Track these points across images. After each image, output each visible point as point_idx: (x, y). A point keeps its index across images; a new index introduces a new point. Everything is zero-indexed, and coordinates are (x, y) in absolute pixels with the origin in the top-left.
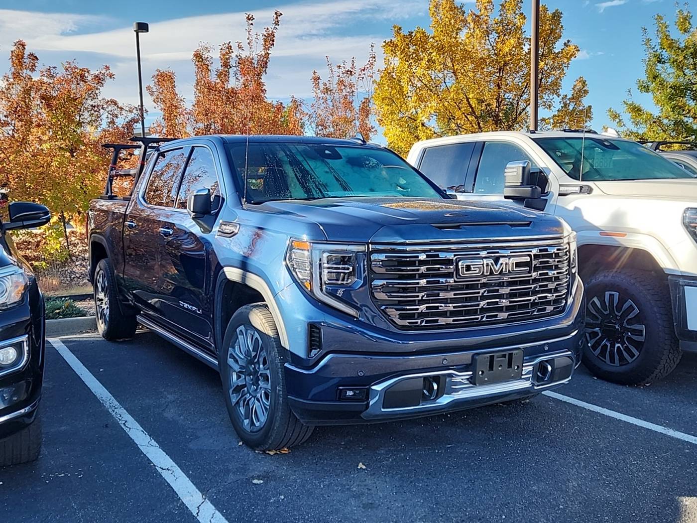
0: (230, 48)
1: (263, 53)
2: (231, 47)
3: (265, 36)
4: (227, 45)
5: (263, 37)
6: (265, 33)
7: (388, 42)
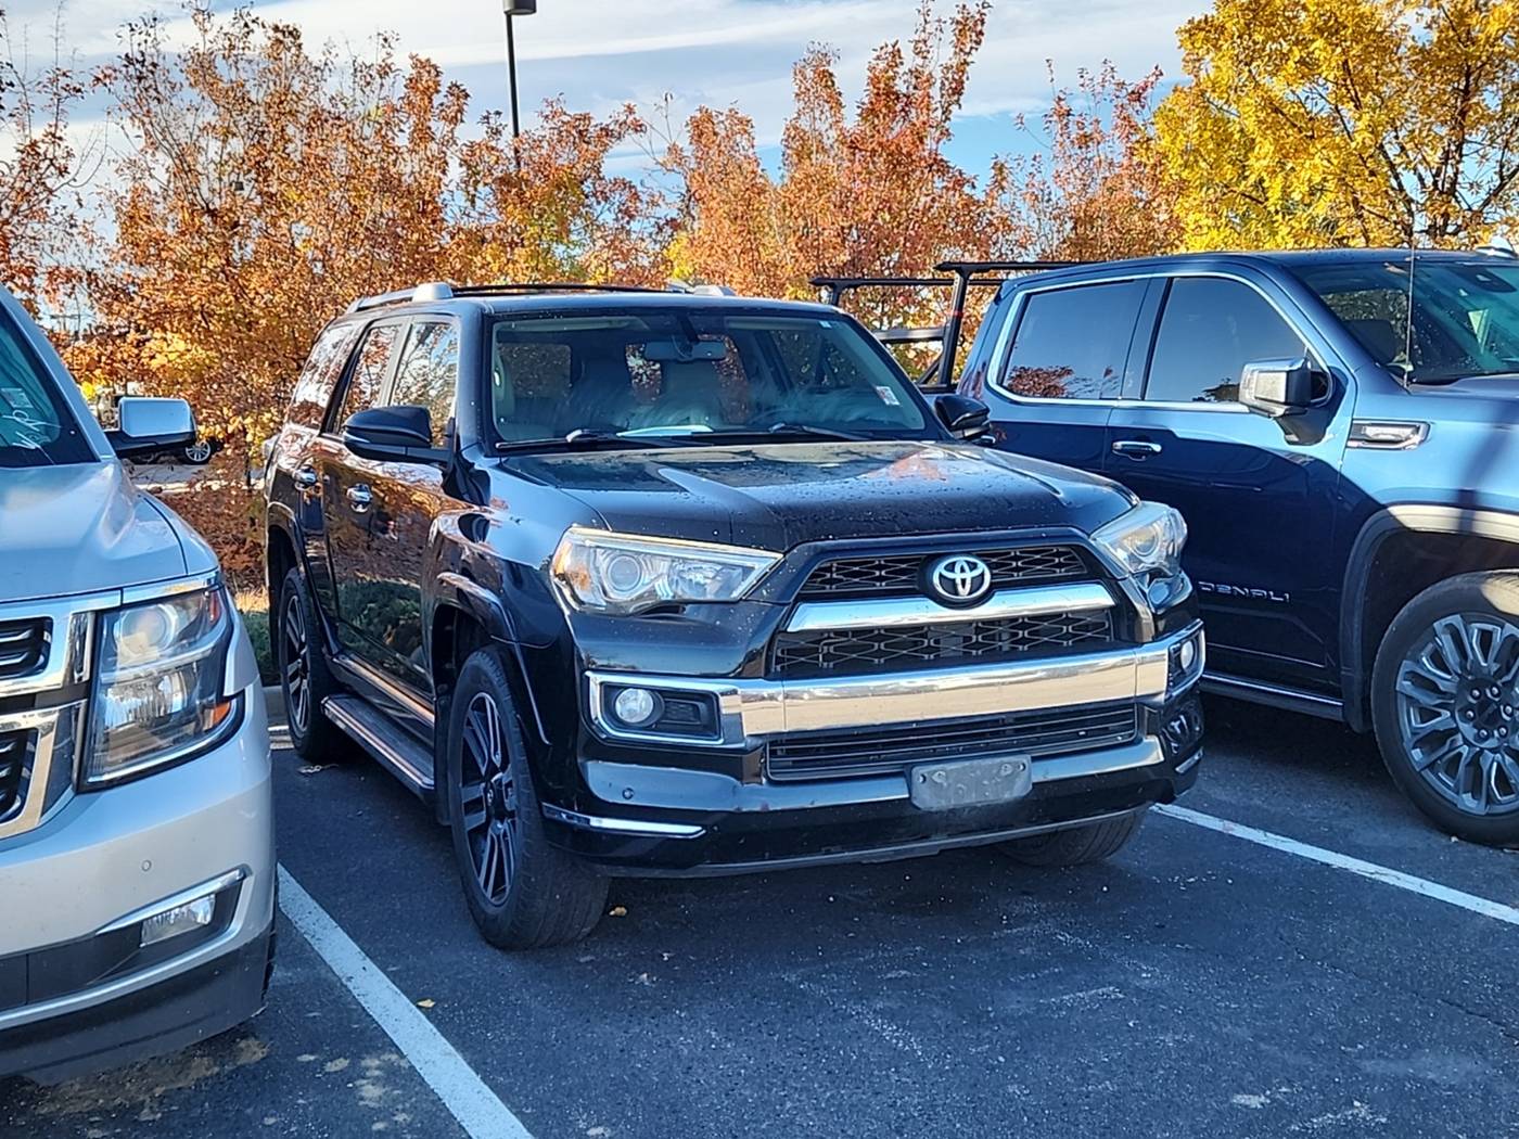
0: (896, 54)
1: (955, 62)
2: (899, 51)
3: (958, 22)
4: (890, 49)
5: (954, 26)
6: (959, 17)
7: (1200, 22)
